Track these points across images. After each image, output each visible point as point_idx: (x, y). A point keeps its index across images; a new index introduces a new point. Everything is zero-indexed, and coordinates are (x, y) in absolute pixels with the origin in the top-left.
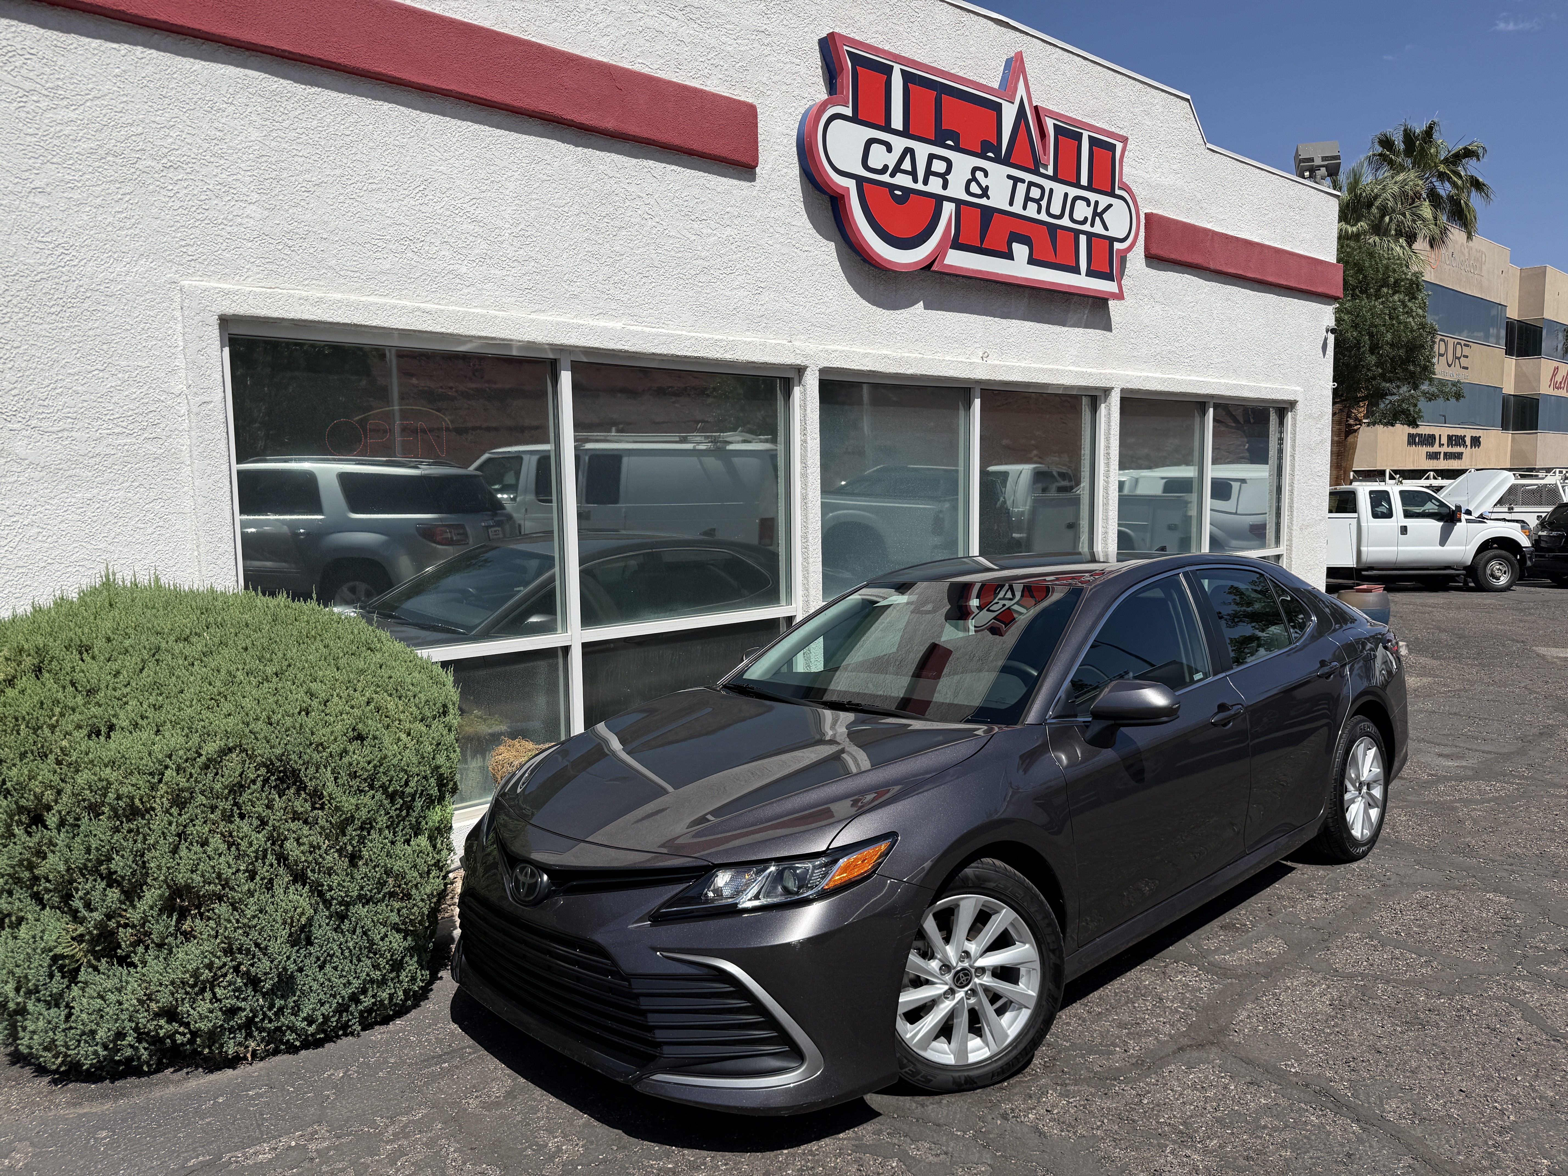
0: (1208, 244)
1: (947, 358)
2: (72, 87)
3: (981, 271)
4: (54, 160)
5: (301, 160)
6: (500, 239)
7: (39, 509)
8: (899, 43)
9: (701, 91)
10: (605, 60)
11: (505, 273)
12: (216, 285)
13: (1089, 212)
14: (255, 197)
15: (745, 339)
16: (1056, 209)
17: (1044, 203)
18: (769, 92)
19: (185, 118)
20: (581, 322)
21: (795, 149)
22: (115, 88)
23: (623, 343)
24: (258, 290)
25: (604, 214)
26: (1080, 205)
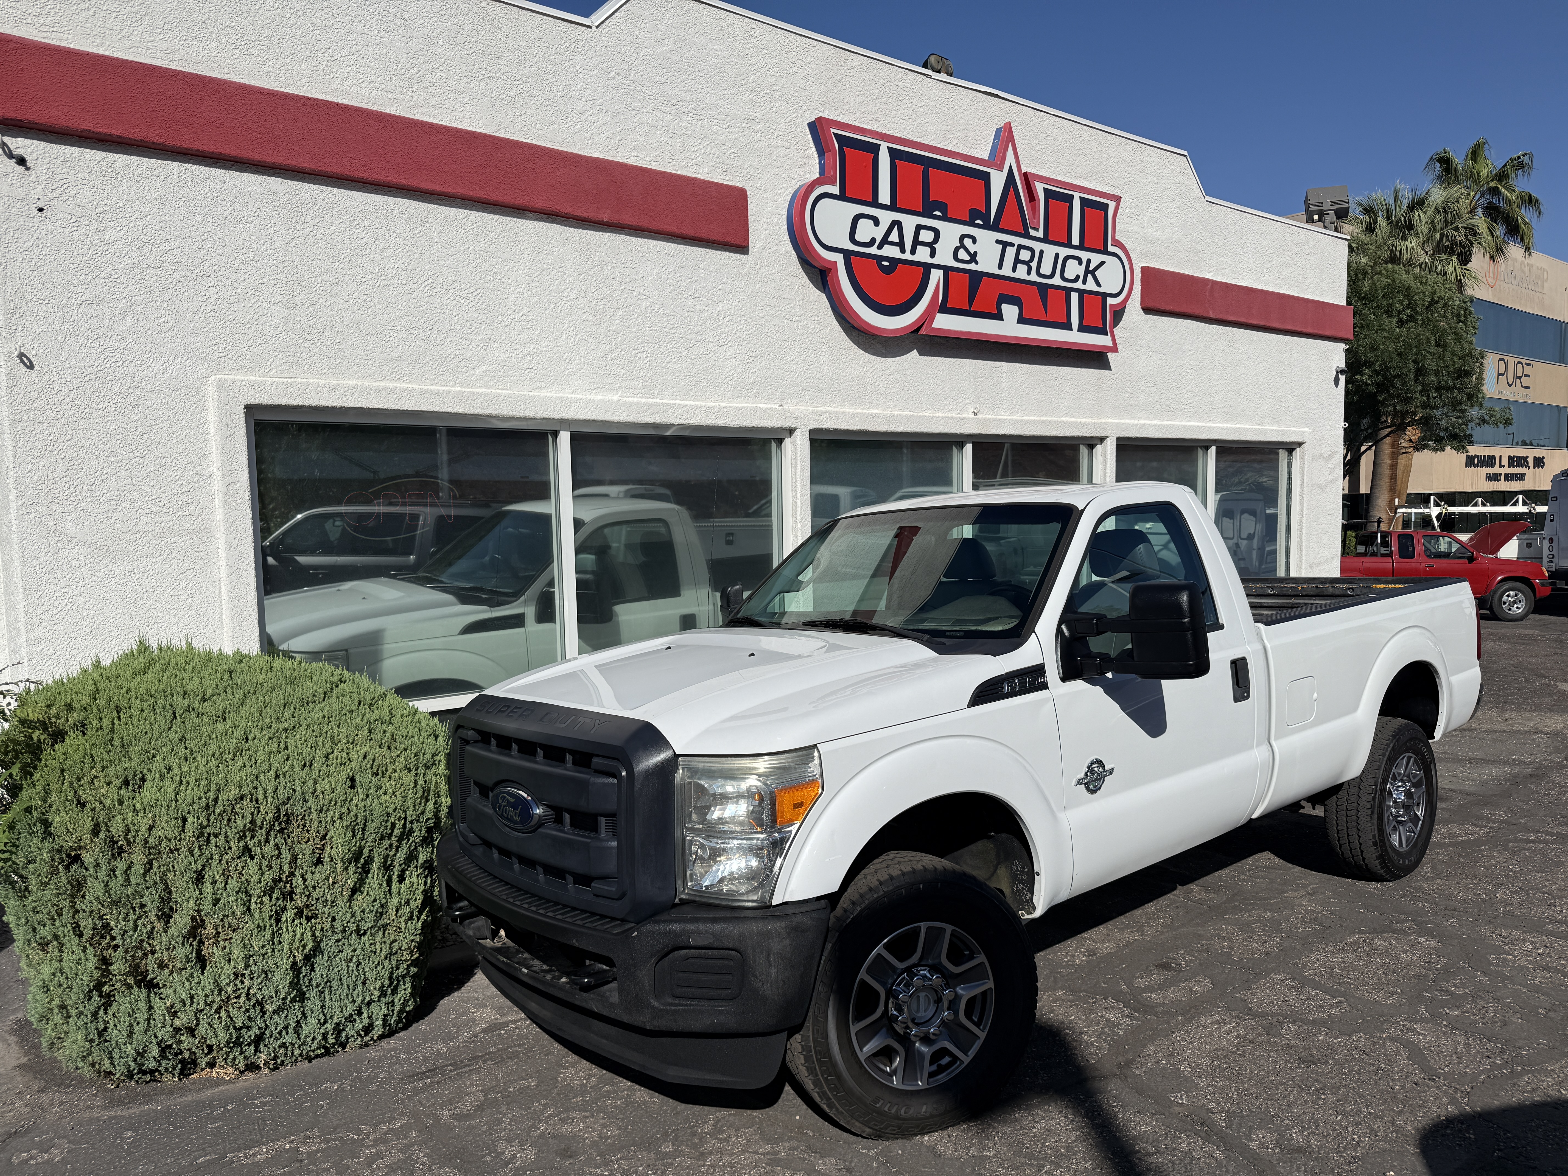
0: (1207, 293)
1: (937, 415)
3: (970, 332)
4: (102, 275)
5: (319, 263)
6: (502, 324)
8: (888, 123)
9: (693, 178)
10: (601, 156)
11: (507, 354)
12: (243, 378)
13: (1081, 270)
15: (737, 405)
16: (1046, 269)
17: (1034, 265)
18: (758, 176)
19: (216, 232)
20: (578, 396)
21: (786, 227)
23: (619, 414)
25: (600, 297)
26: (1071, 264)
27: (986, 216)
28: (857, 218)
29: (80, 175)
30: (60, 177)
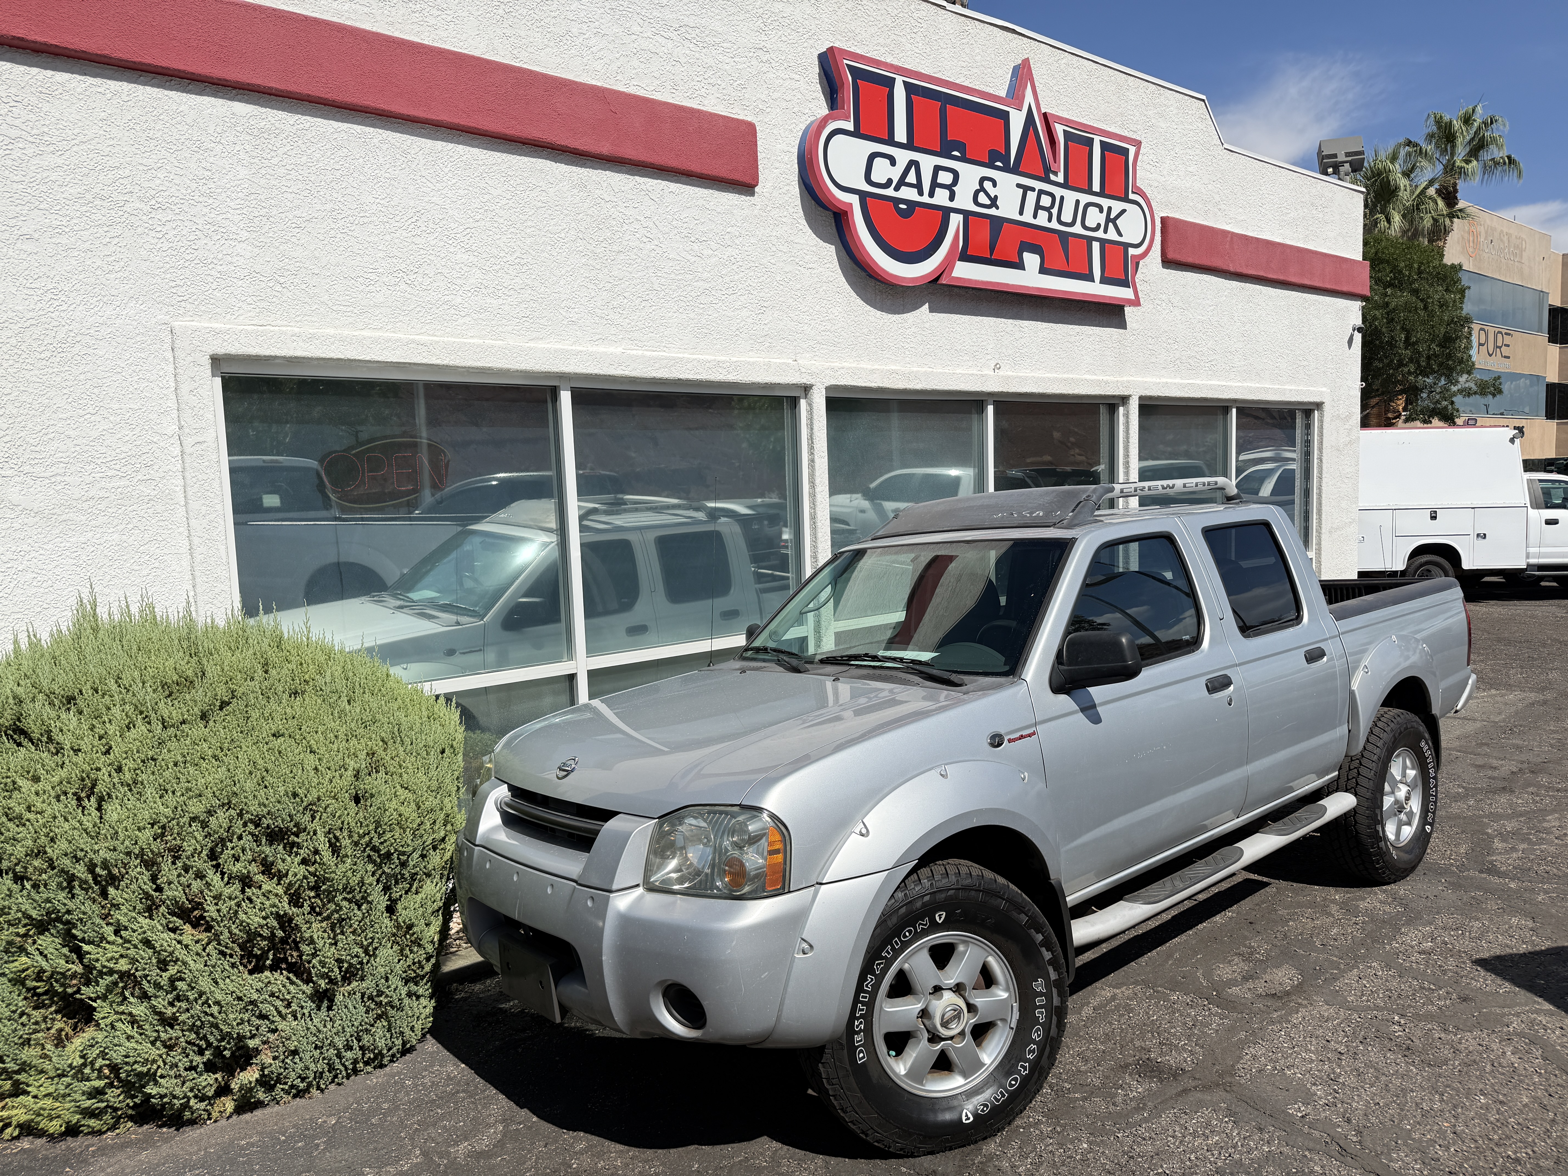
0: (1227, 246)
1: (958, 371)
2: (57, 133)
3: (991, 283)
4: (41, 207)
5: (291, 196)
6: (495, 267)
7: (33, 554)
8: (901, 55)
9: (699, 111)
10: (599, 84)
11: (501, 301)
12: (206, 325)
13: (1102, 219)
14: (244, 234)
15: (749, 360)
16: (1067, 217)
17: (1055, 211)
18: (769, 110)
19: (172, 160)
20: (580, 348)
21: (796, 166)
22: (102, 132)
23: (624, 368)
24: (250, 328)
25: (601, 239)
26: (1092, 211)
27: (1006, 158)
28: (873, 156)
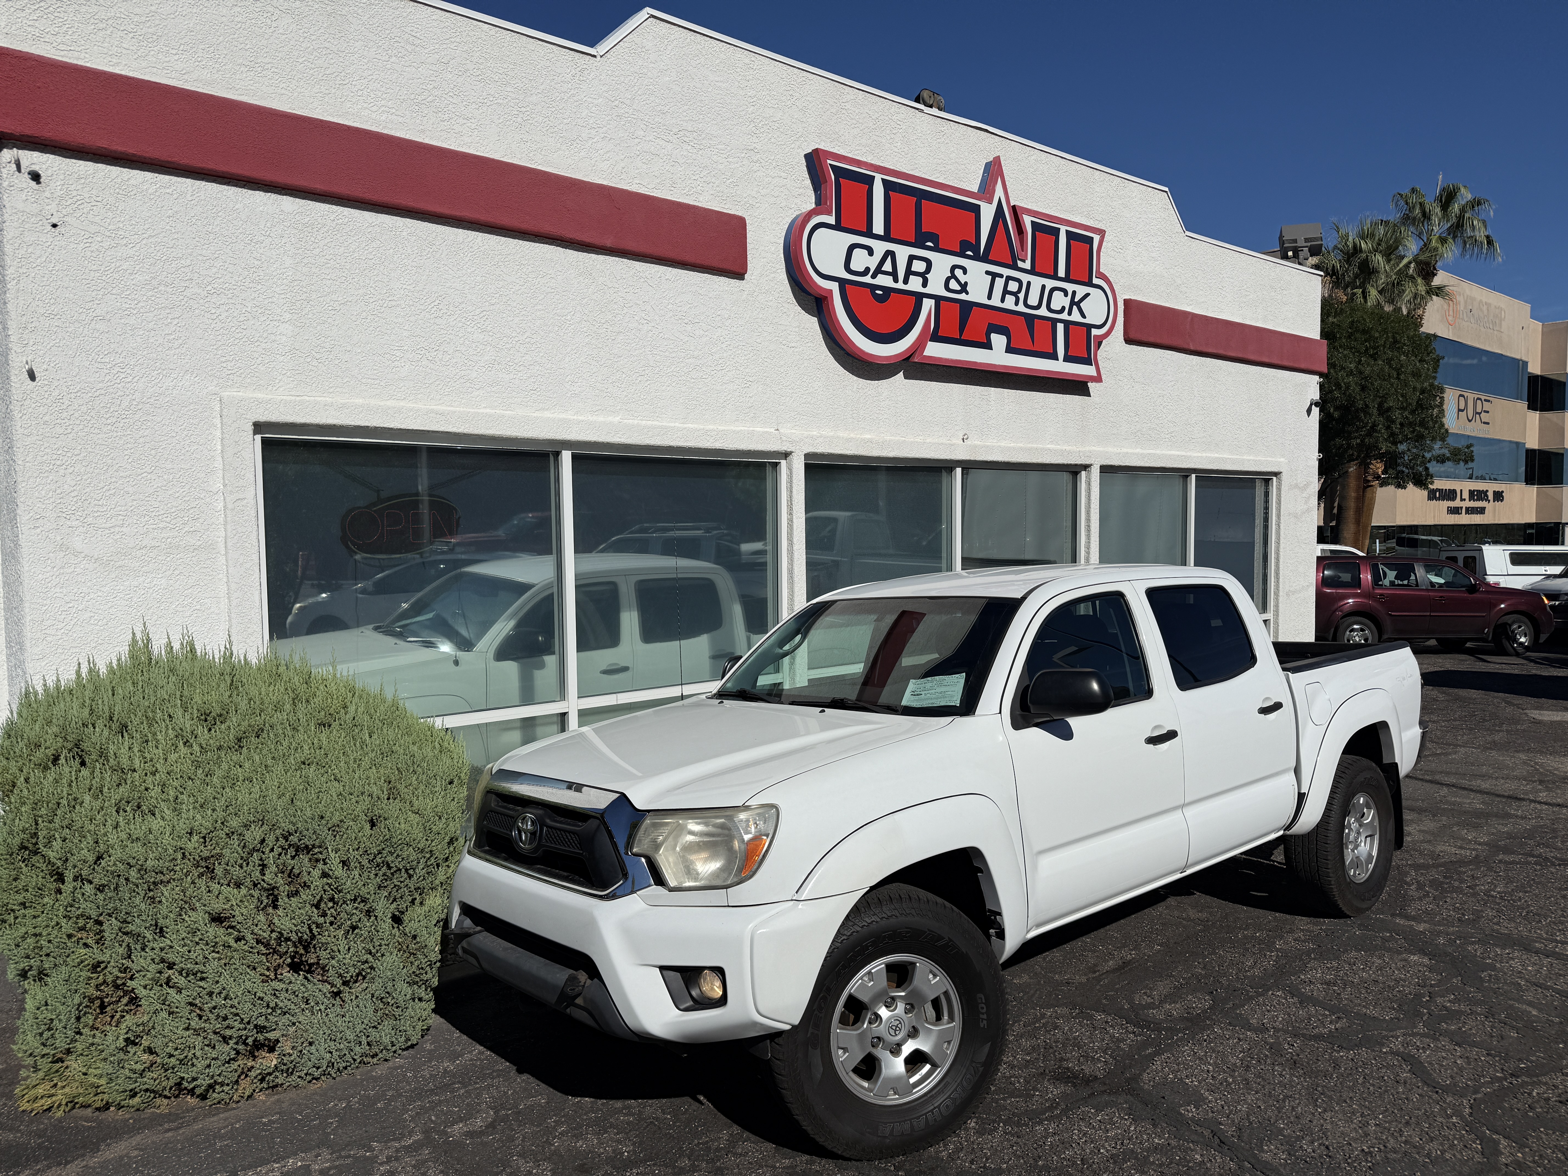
0: (1187, 326)
1: (928, 441)
2: (130, 228)
3: (960, 360)
4: (114, 292)
5: (328, 282)
6: (507, 346)
7: (92, 596)
8: (881, 154)
9: (693, 206)
10: (605, 183)
11: (512, 376)
12: (251, 396)
13: (1066, 302)
15: (734, 429)
16: (1033, 300)
17: (1021, 296)
18: (757, 205)
19: (228, 251)
20: (582, 418)
21: (782, 256)
23: (619, 436)
24: (288, 398)
25: (603, 321)
26: (1057, 295)
27: (976, 247)
28: (852, 247)
29: (94, 192)
30: (75, 193)
